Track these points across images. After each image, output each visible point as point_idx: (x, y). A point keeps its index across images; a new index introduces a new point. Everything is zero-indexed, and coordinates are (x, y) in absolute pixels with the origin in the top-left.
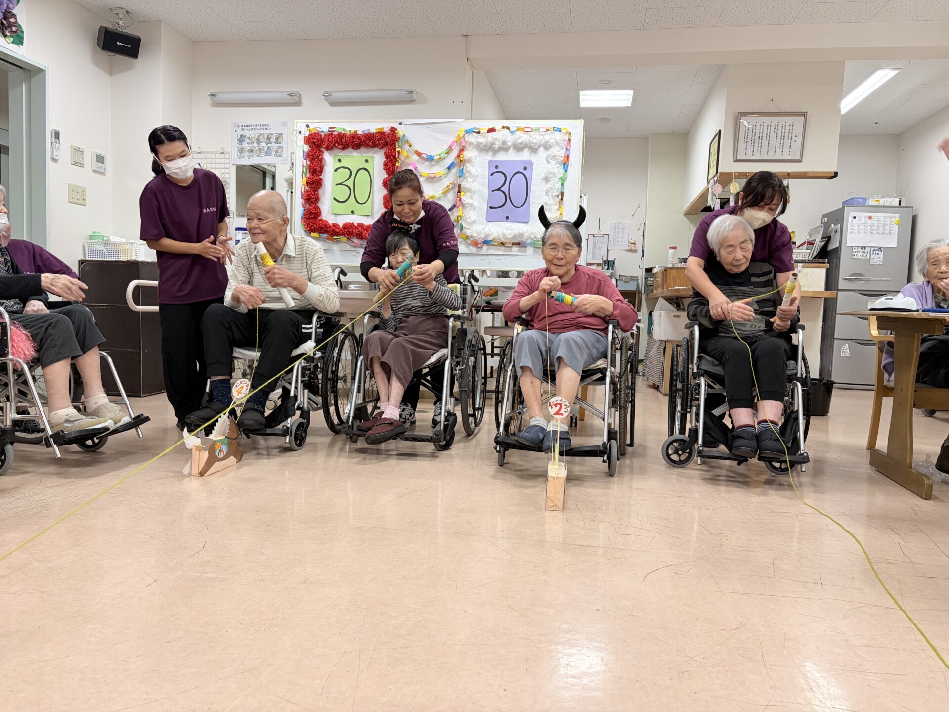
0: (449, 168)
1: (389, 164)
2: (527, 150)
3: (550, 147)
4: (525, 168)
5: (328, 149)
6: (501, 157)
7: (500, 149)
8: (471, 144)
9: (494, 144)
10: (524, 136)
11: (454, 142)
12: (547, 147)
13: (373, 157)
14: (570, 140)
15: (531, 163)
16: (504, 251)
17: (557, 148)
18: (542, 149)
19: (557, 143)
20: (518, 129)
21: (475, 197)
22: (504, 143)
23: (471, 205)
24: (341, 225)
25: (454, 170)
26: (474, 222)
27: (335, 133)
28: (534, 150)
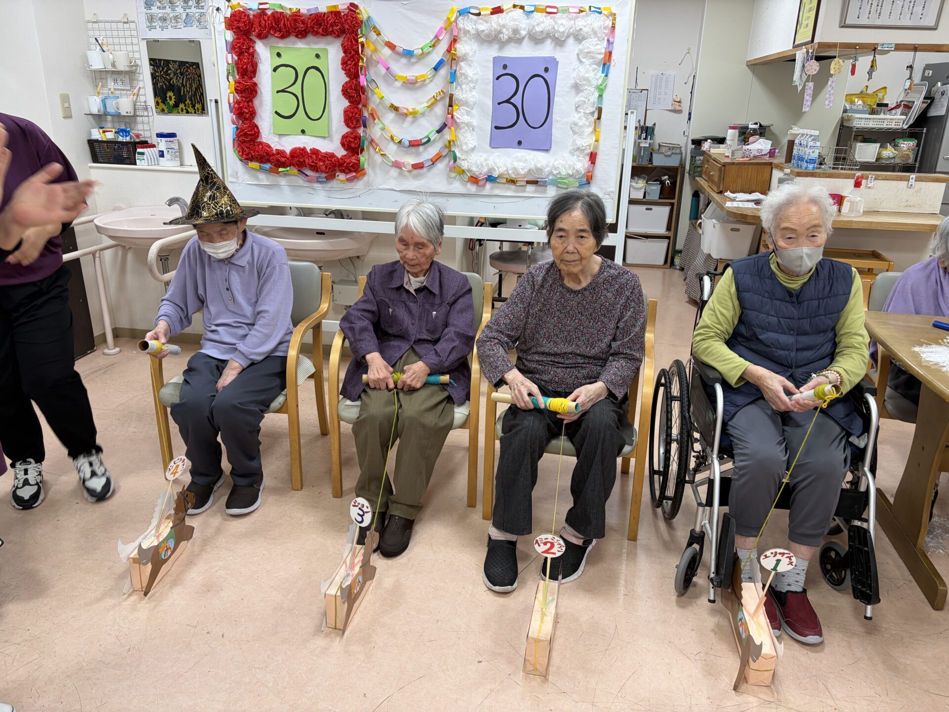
0: (436, 69)
1: (349, 62)
2: (549, 41)
3: (584, 38)
4: (546, 70)
5: (261, 36)
6: (512, 52)
7: (510, 40)
8: (467, 32)
9: (500, 32)
10: (545, 20)
11: (441, 28)
12: (579, 37)
13: (326, 50)
14: (613, 27)
15: (554, 62)
16: (515, 191)
17: (595, 40)
18: (571, 41)
19: (595, 33)
20: (537, 9)
21: (474, 112)
22: (516, 31)
23: (468, 125)
24: (288, 152)
25: (443, 72)
26: (473, 149)
27: (269, 13)
28: (559, 42)
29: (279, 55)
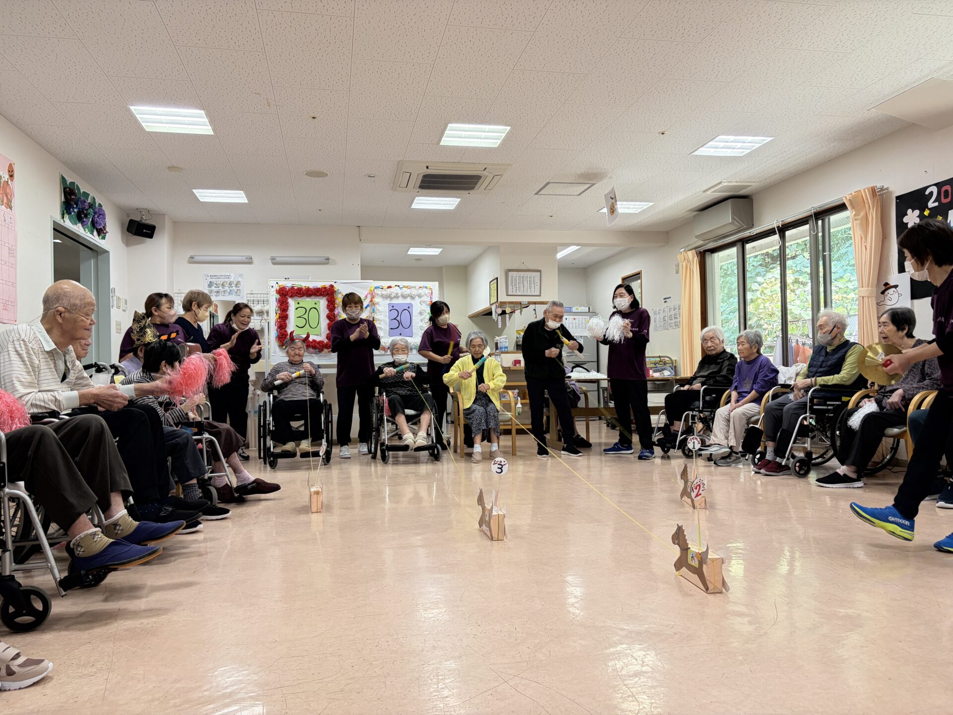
1: (330, 306)
2: (409, 298)
3: (422, 296)
4: (409, 307)
5: (291, 297)
6: (395, 301)
8: (378, 294)
9: (390, 294)
10: (407, 290)
11: (368, 294)
12: (420, 296)
13: (320, 301)
14: (432, 292)
15: (412, 305)
17: (426, 297)
18: (417, 297)
19: (426, 295)
20: (404, 287)
21: (382, 323)
22: (396, 294)
25: (368, 309)
27: (296, 288)
28: (413, 298)
29: (298, 303)
